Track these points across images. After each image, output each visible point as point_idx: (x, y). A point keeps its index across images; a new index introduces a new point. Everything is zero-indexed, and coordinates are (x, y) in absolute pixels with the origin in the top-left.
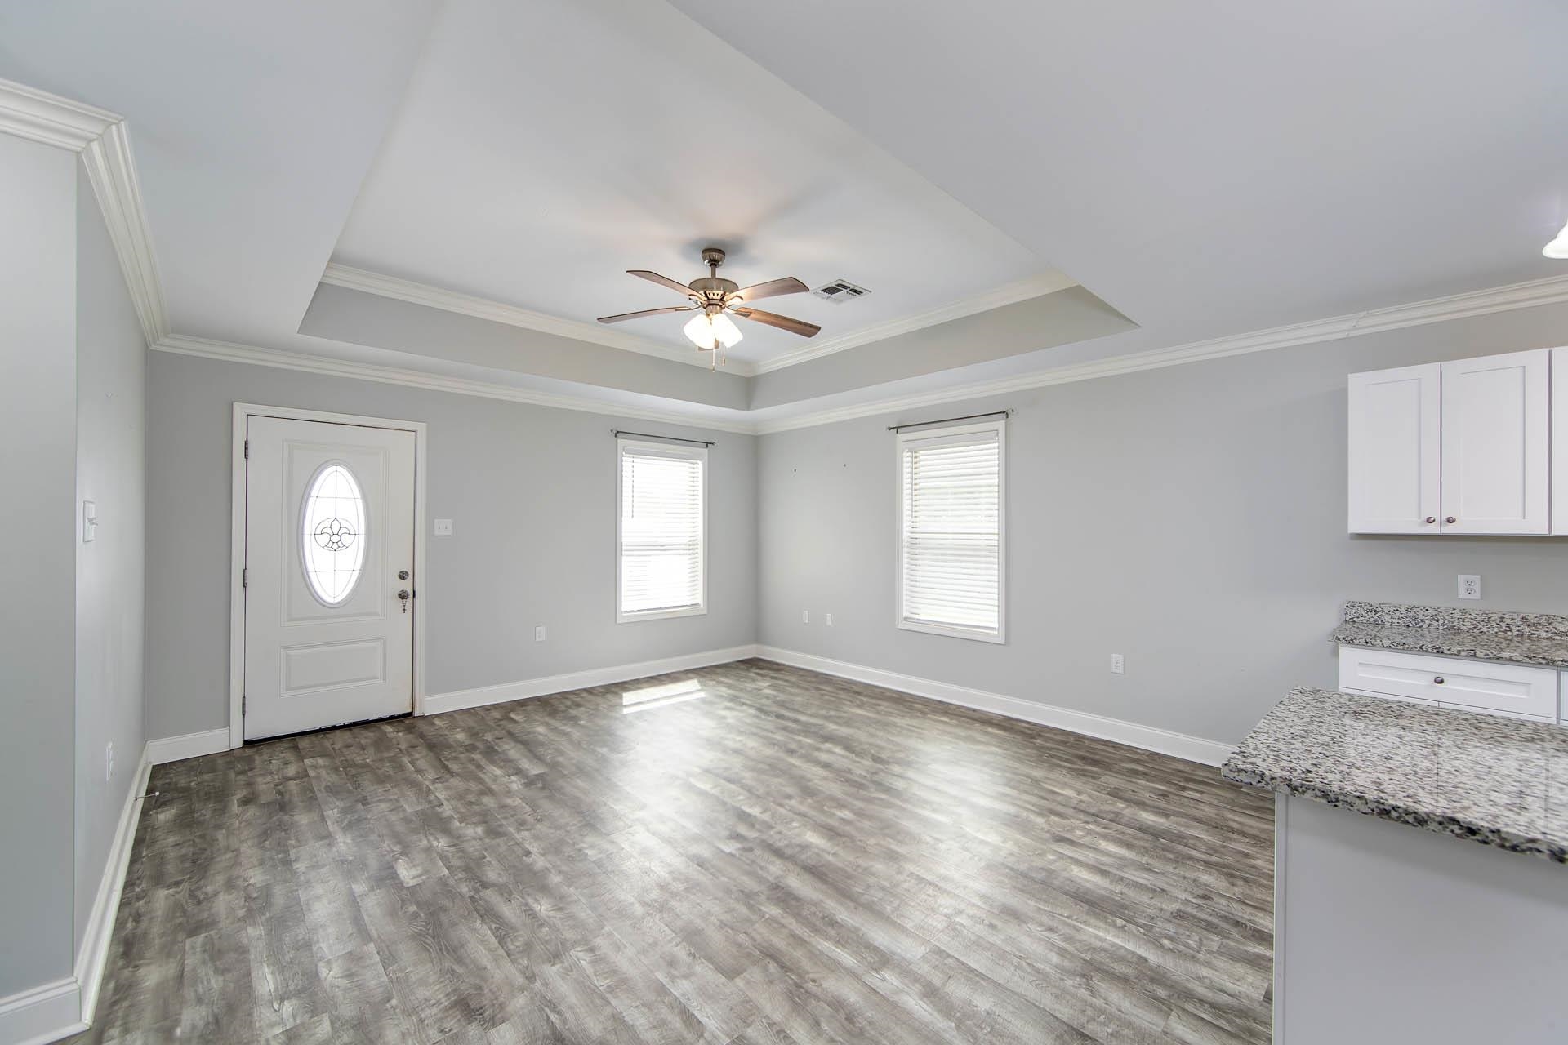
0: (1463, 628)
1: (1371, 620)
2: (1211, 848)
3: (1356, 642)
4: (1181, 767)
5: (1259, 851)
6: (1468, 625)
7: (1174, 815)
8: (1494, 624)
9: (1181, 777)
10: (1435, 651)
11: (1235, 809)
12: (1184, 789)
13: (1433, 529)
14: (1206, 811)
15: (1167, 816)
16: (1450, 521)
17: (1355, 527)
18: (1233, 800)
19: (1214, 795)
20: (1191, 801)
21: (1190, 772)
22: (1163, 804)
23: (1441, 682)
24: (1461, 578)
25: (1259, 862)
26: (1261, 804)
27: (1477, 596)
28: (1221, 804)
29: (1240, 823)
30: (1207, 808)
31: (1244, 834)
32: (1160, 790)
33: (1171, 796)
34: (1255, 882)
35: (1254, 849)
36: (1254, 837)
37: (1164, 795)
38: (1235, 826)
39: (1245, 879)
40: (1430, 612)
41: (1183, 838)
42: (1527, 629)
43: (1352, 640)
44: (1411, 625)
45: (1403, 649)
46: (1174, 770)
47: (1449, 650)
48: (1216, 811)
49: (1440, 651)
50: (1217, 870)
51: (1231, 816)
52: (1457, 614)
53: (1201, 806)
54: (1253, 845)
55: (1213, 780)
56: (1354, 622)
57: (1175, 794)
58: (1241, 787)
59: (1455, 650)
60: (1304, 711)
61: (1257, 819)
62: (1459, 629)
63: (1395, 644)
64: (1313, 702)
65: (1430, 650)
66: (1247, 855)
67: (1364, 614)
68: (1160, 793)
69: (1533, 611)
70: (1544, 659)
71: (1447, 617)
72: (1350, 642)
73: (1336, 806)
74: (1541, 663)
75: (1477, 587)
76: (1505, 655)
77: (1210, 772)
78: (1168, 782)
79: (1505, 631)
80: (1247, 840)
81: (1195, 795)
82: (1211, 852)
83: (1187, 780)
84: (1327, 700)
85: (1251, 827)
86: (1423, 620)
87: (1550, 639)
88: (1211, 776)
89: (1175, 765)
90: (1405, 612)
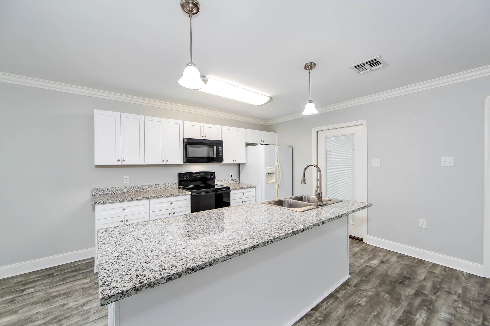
0: (125, 192)
1: (101, 194)
2: (45, 314)
3: (101, 203)
4: (19, 279)
5: (68, 299)
6: (126, 191)
7: (20, 309)
8: (132, 189)
9: (21, 285)
10: (123, 201)
11: (53, 285)
12: (24, 290)
13: (119, 163)
14: (40, 295)
15: (16, 312)
16: (124, 161)
17: (97, 163)
18: (51, 282)
19: (41, 284)
20: (29, 295)
21: (26, 279)
22: (12, 307)
23: (125, 210)
24: (124, 177)
25: (70, 305)
26: (64, 276)
27: (128, 182)
28: (45, 288)
29: (58, 291)
30: (39, 294)
31: (60, 295)
32: (8, 300)
33: (16, 299)
34: (71, 316)
35: (67, 300)
36: (65, 294)
37: (12, 301)
38: (55, 294)
39: (66, 318)
40: (117, 189)
41: (29, 318)
42: (138, 190)
43: (99, 202)
44: (112, 193)
45: (115, 202)
46: (15, 283)
47: (127, 200)
48: (44, 293)
49: (124, 200)
50: (51, 323)
51: (52, 290)
52: (124, 188)
53: (36, 294)
54: (66, 298)
55: (39, 277)
56: (95, 195)
57: (19, 297)
58: (54, 273)
59: (128, 199)
60: (110, 241)
61: (65, 284)
62: (124, 192)
63: (112, 201)
64: (110, 235)
65: (122, 201)
66: (64, 305)
67: (99, 192)
68: (9, 301)
69: (139, 185)
70: (147, 197)
71: (121, 189)
72: (99, 203)
73: (154, 287)
74: (146, 199)
75: (128, 180)
76: (139, 198)
77: (37, 274)
78: (13, 292)
79: (134, 191)
80: (62, 297)
81: (31, 290)
82: (46, 316)
83: (25, 285)
84: (113, 232)
85: (63, 290)
86: (115, 191)
87: (143, 191)
88: (37, 276)
89: (15, 281)
90: (110, 190)
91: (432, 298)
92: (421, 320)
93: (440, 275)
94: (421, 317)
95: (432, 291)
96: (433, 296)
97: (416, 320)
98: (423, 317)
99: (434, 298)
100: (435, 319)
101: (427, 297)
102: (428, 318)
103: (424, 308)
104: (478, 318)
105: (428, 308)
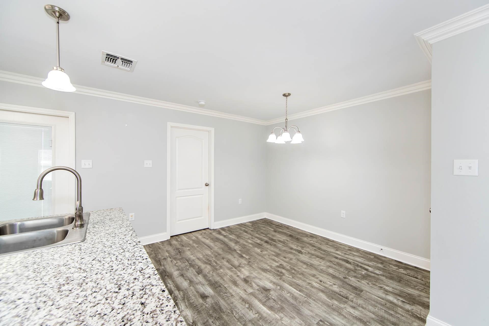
91: (163, 269)
92: (172, 286)
93: (151, 252)
94: (170, 284)
95: (158, 265)
96: (162, 267)
97: (171, 288)
98: (171, 283)
99: (163, 267)
100: (176, 279)
101: (160, 270)
102: (173, 282)
103: (166, 278)
104: (186, 262)
105: (167, 276)
